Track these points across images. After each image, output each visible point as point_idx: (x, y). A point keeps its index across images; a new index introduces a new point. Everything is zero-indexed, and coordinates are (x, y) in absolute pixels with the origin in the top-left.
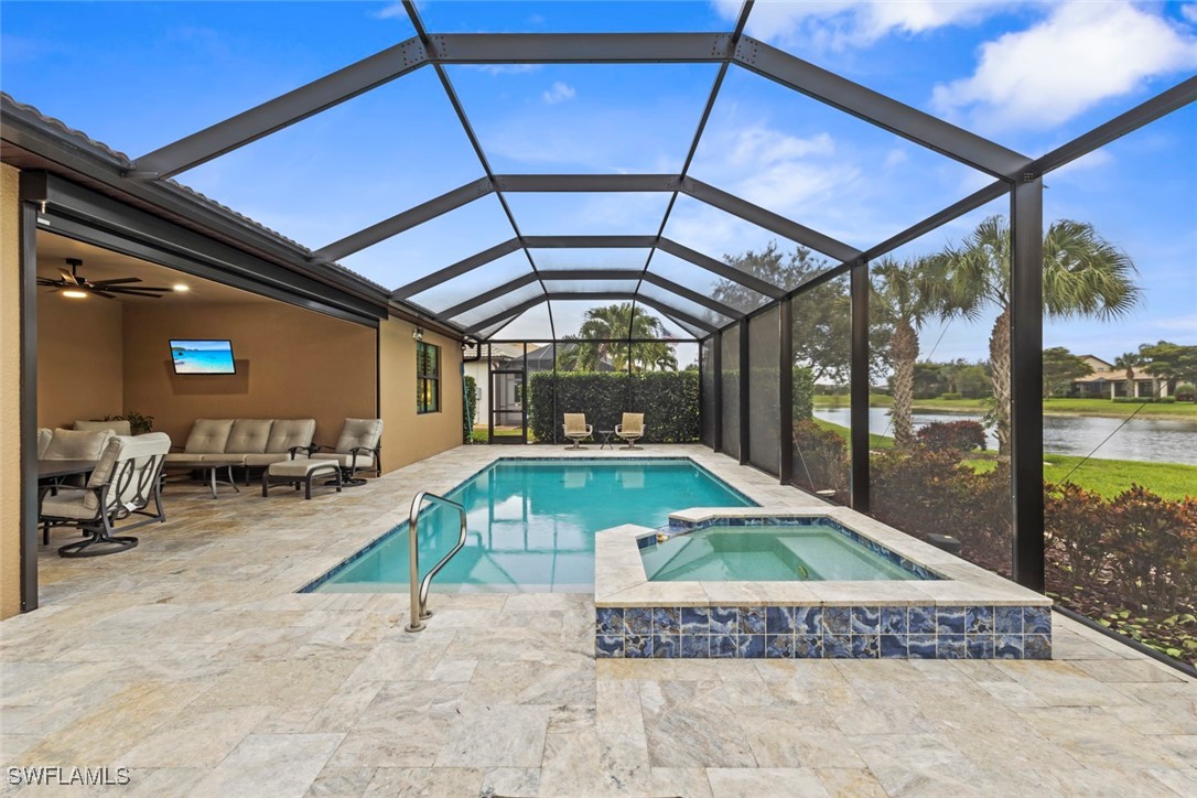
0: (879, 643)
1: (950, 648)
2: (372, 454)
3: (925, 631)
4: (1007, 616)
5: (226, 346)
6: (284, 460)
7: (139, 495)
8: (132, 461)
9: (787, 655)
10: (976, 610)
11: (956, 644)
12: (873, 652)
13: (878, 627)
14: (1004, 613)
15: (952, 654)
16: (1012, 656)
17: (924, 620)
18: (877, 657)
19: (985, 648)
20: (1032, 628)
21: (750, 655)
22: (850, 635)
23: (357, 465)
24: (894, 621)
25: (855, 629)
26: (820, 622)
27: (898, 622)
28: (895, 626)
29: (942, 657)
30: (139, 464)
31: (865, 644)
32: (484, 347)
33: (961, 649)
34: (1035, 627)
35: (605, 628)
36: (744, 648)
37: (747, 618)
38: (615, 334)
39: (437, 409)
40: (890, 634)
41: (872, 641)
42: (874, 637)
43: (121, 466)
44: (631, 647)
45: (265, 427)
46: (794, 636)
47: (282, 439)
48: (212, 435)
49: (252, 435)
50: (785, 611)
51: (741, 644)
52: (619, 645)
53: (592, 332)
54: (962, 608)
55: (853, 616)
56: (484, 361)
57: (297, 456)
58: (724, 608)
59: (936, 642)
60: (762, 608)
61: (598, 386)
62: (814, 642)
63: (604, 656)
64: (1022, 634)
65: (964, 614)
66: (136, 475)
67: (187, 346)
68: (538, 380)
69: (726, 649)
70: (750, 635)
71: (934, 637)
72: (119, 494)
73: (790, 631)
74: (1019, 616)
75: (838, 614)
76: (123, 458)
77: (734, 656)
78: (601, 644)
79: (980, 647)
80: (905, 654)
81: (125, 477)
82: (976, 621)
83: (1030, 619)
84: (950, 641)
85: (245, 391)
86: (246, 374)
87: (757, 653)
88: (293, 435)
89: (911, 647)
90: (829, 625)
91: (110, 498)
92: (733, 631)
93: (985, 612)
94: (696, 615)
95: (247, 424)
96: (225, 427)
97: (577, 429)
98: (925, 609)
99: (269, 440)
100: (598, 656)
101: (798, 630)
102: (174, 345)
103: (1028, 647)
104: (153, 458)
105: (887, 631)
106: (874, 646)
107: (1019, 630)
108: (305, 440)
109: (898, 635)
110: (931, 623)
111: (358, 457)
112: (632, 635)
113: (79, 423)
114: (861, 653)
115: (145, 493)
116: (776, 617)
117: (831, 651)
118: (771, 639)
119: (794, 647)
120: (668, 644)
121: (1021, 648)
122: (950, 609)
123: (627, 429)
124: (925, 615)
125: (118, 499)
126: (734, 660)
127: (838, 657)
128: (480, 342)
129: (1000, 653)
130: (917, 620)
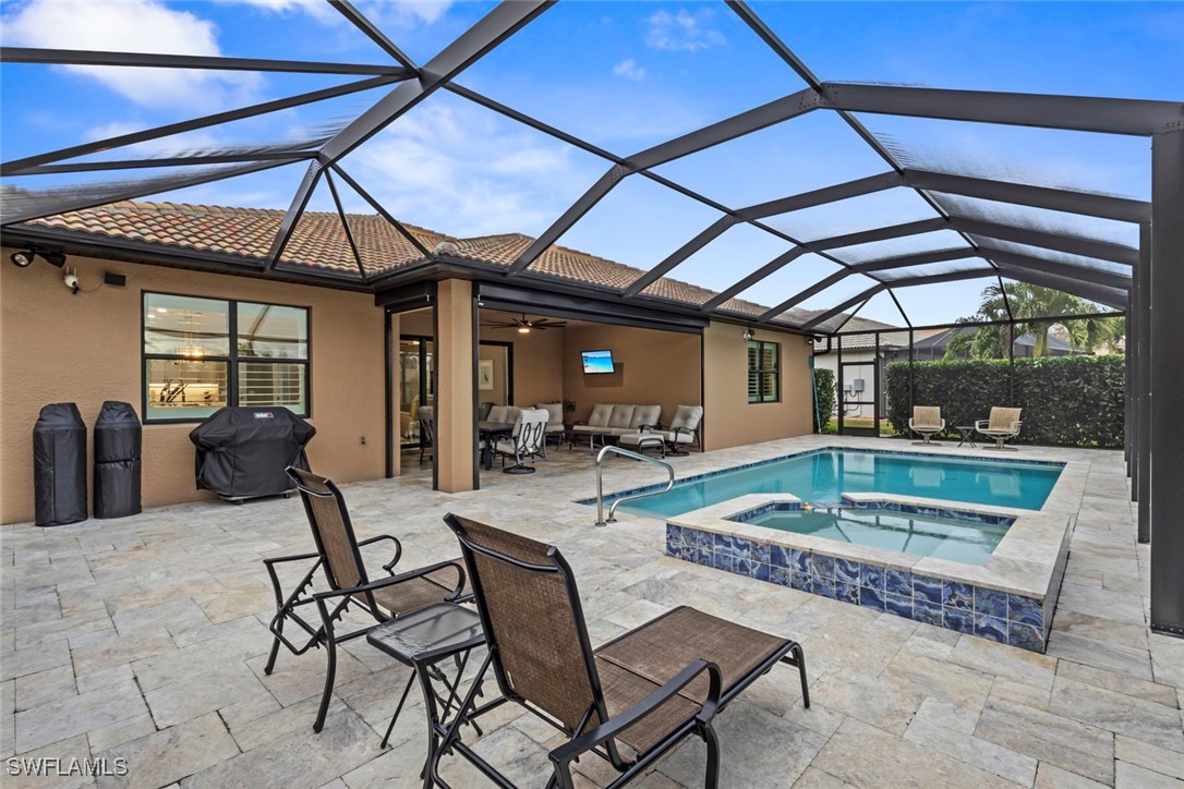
0: (859, 593)
1: (926, 613)
2: (693, 433)
3: (901, 592)
4: (989, 598)
5: (608, 354)
6: (635, 433)
7: (535, 444)
8: (529, 424)
9: (785, 584)
10: (953, 585)
11: (933, 612)
12: (853, 599)
13: (858, 579)
14: (985, 595)
15: (925, 618)
16: (994, 638)
17: (900, 583)
18: (857, 604)
19: (964, 623)
20: (1019, 617)
21: (759, 577)
22: (834, 581)
23: (678, 440)
24: (873, 577)
25: (839, 577)
26: (810, 564)
27: (876, 579)
28: (873, 582)
29: (918, 619)
30: (534, 426)
31: (847, 591)
32: (834, 341)
33: (937, 617)
34: (1023, 616)
35: (671, 537)
36: (754, 571)
37: (757, 550)
38: (1024, 312)
39: (778, 399)
40: (869, 587)
41: (852, 589)
42: (855, 587)
43: (524, 427)
44: (685, 553)
45: (630, 410)
46: (790, 570)
47: (639, 419)
48: (602, 414)
49: (623, 415)
50: (784, 550)
51: (753, 567)
52: (678, 550)
53: (1000, 312)
54: (939, 581)
55: (837, 566)
56: (834, 354)
57: (644, 431)
58: (742, 539)
59: (912, 605)
60: (767, 545)
61: (971, 376)
62: (805, 579)
63: (670, 555)
64: (1008, 620)
65: (941, 586)
66: (532, 432)
67: (590, 355)
68: (896, 371)
69: (742, 568)
70: (759, 563)
71: (910, 600)
72: (525, 442)
73: (787, 566)
74: (1003, 602)
75: (824, 561)
76: (525, 422)
77: (748, 575)
78: (669, 548)
79: (958, 620)
80: (883, 608)
81: (527, 433)
82: (953, 595)
83: (1016, 607)
84: (926, 608)
85: (621, 384)
86: (621, 372)
87: (763, 576)
88: (646, 416)
89: (888, 603)
90: (817, 568)
91: (520, 444)
92: (747, 557)
93: (964, 589)
94: (723, 540)
95: (620, 408)
96: (609, 409)
97: (928, 423)
98: (901, 573)
99: (632, 419)
100: (668, 555)
101: (793, 567)
102: (583, 354)
103: (1013, 633)
104: (540, 423)
105: (866, 584)
106: (854, 594)
107: (1002, 614)
108: (653, 421)
109: (877, 591)
110: (908, 587)
111: (679, 435)
112: (686, 545)
113: (539, 405)
114: (843, 597)
115: (538, 443)
116: (777, 554)
117: (818, 589)
118: (774, 569)
119: (790, 579)
120: (707, 557)
121: (1006, 633)
122: (924, 578)
123: (996, 425)
124: (901, 578)
125: (524, 445)
126: (748, 578)
127: (824, 596)
128: (830, 336)
129: (982, 632)
130: (893, 582)
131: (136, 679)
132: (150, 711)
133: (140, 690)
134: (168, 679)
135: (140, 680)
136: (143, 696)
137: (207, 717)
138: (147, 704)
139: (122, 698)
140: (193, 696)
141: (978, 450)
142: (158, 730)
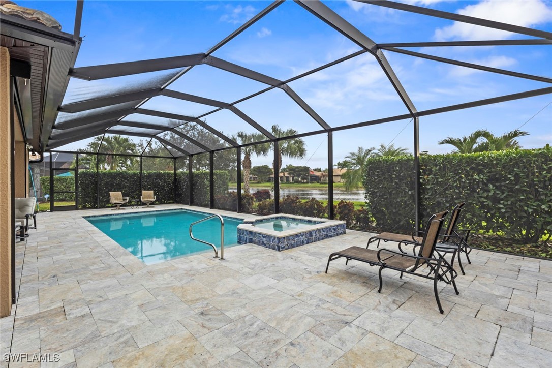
4: (341, 226)
9: (312, 242)
11: (335, 234)
12: (324, 238)
13: (325, 232)
17: (331, 229)
25: (322, 233)
27: (328, 230)
29: (333, 237)
35: (282, 243)
36: (306, 242)
37: (306, 235)
42: (324, 235)
44: (287, 247)
46: (313, 237)
50: (312, 232)
52: (284, 247)
58: (302, 233)
59: (332, 234)
63: (281, 250)
64: (343, 229)
75: (320, 231)
77: (304, 244)
78: (281, 247)
79: (338, 233)
82: (337, 228)
90: (318, 234)
92: (304, 238)
94: (298, 236)
97: (117, 199)
109: (328, 233)
112: (287, 244)
116: (310, 234)
117: (318, 239)
118: (310, 239)
120: (293, 244)
121: (343, 232)
123: (145, 198)
131: (492, 355)
132: (499, 334)
133: (495, 347)
134: (478, 342)
135: (491, 352)
136: (496, 342)
137: (481, 318)
138: (497, 338)
139: (506, 349)
140: (477, 328)
141: (140, 209)
142: (501, 326)
